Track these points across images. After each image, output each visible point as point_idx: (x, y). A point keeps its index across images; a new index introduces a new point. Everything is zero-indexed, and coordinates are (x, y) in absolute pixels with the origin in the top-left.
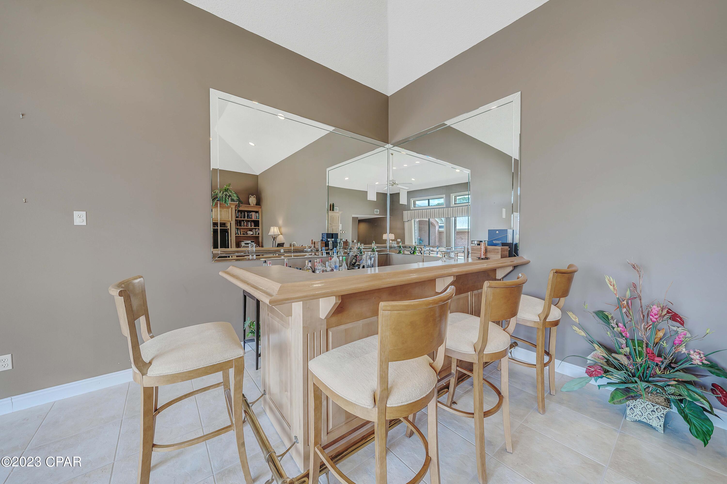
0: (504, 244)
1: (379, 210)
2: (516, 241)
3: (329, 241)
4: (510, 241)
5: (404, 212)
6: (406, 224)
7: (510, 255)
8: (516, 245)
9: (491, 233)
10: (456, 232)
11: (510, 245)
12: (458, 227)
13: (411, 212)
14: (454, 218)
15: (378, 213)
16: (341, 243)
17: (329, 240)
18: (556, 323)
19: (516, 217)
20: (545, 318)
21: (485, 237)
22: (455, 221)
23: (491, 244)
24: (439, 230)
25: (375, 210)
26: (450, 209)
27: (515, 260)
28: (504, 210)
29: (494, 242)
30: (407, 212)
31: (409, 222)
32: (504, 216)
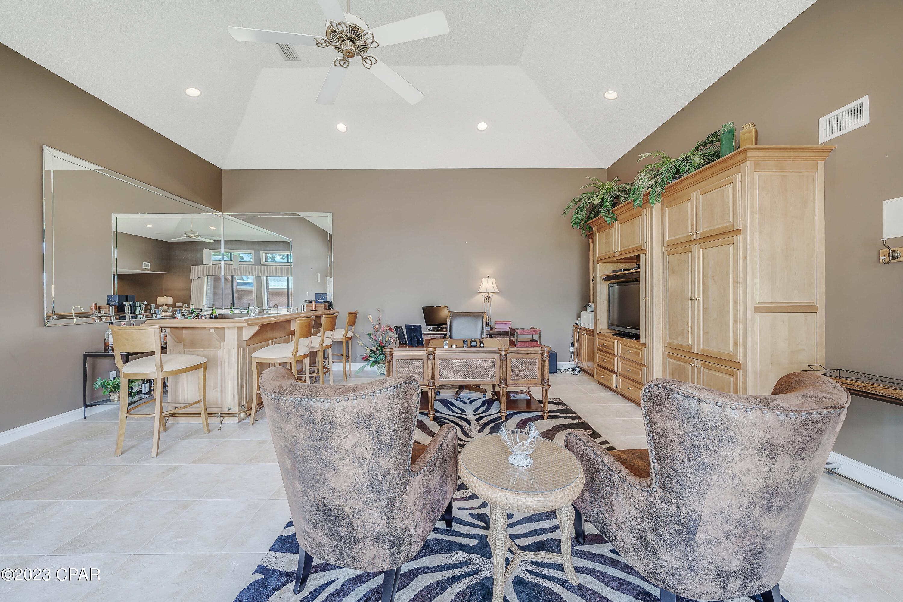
0: (325, 302)
1: (149, 263)
2: (332, 300)
3: (125, 305)
4: (328, 300)
5: (193, 267)
6: (194, 284)
7: (329, 309)
8: (331, 302)
9: (317, 295)
10: (268, 292)
11: (328, 302)
12: (271, 287)
13: (204, 267)
14: (265, 278)
15: (149, 268)
16: (142, 307)
17: (125, 303)
18: (351, 338)
19: (330, 281)
20: (346, 336)
21: (313, 299)
22: (267, 280)
23: (317, 302)
24: (237, 288)
25: (144, 263)
26: (261, 267)
27: (331, 311)
28: (319, 275)
29: (319, 301)
30: (198, 268)
31: (199, 279)
32: (319, 280)
